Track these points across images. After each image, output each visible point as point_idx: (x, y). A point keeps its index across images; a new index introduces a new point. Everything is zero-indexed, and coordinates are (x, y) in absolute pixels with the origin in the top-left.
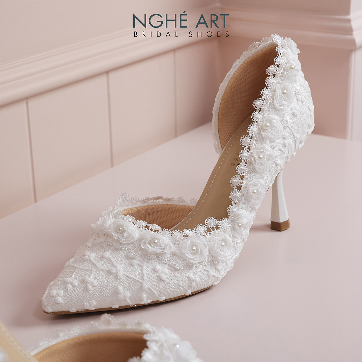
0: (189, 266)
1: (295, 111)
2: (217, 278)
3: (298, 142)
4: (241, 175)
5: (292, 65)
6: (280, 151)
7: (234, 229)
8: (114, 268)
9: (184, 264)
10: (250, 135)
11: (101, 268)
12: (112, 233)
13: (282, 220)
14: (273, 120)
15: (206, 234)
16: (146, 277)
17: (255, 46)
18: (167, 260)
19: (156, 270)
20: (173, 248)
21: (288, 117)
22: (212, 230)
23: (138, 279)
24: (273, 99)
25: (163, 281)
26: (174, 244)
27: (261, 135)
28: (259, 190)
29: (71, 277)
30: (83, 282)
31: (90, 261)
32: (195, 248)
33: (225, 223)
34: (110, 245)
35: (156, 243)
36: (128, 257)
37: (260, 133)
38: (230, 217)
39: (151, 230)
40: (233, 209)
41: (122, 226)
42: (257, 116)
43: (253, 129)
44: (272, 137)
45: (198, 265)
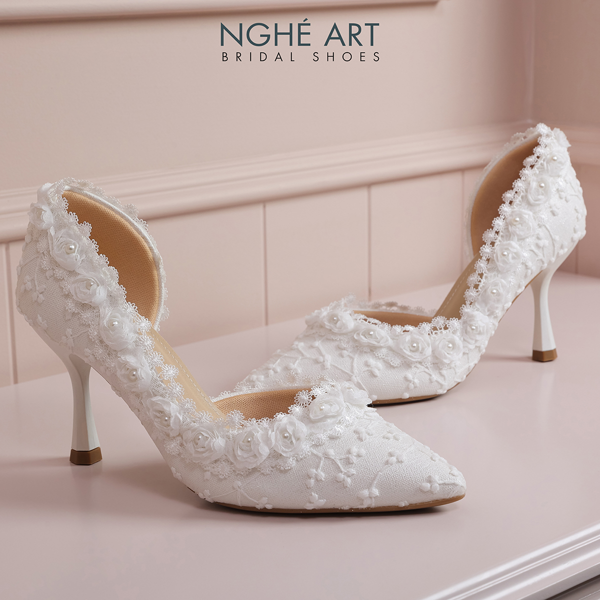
0: (407, 365)
1: (554, 209)
2: (442, 385)
3: (557, 246)
4: (480, 273)
5: (554, 156)
6: (531, 252)
7: (465, 332)
8: (321, 357)
9: (402, 361)
10: (495, 229)
11: (308, 356)
12: (325, 323)
13: (545, 348)
14: (525, 216)
15: (432, 333)
16: (356, 371)
17: (518, 138)
18: (382, 354)
19: (368, 364)
20: (391, 342)
21: (545, 215)
22: (438, 329)
23: (346, 371)
24: (526, 191)
25: (375, 376)
26: (393, 339)
27: (508, 231)
28: (499, 291)
29: (274, 364)
30: (287, 369)
31: (298, 349)
32: (415, 345)
33: (455, 323)
34: (321, 336)
35: (371, 335)
36: (339, 348)
37: (507, 229)
38: (462, 318)
39: (369, 322)
40: (466, 310)
41: (336, 316)
42: (505, 209)
43: (498, 223)
44: (522, 233)
45: (419, 365)
